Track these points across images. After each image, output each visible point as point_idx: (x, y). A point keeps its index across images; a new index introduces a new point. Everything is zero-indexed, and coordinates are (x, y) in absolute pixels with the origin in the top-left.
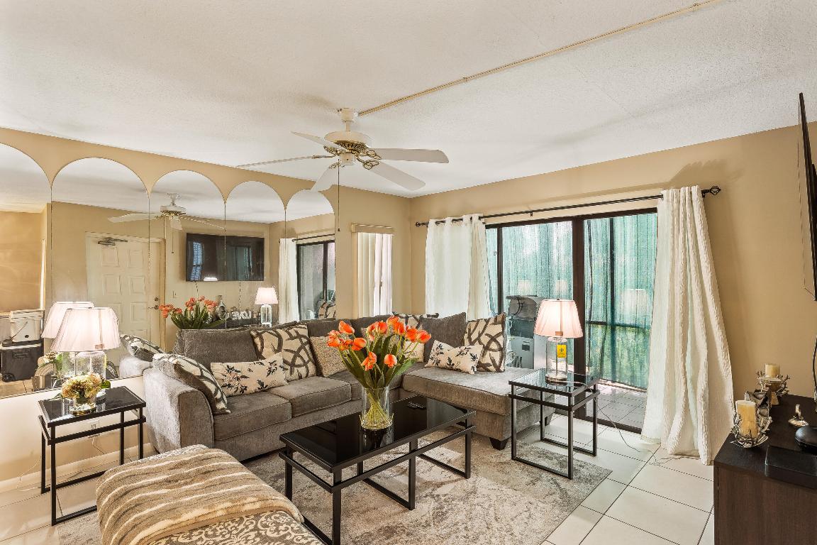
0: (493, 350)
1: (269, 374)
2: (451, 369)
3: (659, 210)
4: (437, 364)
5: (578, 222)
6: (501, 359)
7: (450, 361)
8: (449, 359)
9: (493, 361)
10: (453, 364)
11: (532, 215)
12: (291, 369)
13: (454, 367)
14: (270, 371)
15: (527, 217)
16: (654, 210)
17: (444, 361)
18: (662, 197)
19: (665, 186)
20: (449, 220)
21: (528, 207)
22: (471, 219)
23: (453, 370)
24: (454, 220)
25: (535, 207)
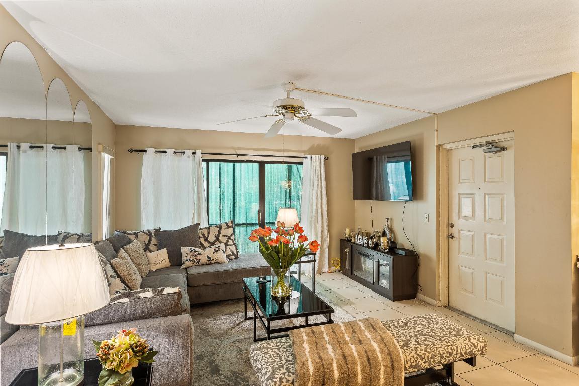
0: (230, 245)
2: (211, 264)
3: (304, 163)
4: (197, 263)
5: (262, 165)
6: (236, 249)
7: (209, 258)
8: (208, 257)
9: (233, 252)
10: (213, 260)
11: (238, 157)
13: (213, 262)
15: (235, 158)
16: (301, 163)
17: (204, 259)
18: (306, 158)
19: (305, 152)
20: (170, 152)
21: (236, 151)
22: (194, 153)
23: (213, 264)
24: (175, 153)
25: (239, 152)
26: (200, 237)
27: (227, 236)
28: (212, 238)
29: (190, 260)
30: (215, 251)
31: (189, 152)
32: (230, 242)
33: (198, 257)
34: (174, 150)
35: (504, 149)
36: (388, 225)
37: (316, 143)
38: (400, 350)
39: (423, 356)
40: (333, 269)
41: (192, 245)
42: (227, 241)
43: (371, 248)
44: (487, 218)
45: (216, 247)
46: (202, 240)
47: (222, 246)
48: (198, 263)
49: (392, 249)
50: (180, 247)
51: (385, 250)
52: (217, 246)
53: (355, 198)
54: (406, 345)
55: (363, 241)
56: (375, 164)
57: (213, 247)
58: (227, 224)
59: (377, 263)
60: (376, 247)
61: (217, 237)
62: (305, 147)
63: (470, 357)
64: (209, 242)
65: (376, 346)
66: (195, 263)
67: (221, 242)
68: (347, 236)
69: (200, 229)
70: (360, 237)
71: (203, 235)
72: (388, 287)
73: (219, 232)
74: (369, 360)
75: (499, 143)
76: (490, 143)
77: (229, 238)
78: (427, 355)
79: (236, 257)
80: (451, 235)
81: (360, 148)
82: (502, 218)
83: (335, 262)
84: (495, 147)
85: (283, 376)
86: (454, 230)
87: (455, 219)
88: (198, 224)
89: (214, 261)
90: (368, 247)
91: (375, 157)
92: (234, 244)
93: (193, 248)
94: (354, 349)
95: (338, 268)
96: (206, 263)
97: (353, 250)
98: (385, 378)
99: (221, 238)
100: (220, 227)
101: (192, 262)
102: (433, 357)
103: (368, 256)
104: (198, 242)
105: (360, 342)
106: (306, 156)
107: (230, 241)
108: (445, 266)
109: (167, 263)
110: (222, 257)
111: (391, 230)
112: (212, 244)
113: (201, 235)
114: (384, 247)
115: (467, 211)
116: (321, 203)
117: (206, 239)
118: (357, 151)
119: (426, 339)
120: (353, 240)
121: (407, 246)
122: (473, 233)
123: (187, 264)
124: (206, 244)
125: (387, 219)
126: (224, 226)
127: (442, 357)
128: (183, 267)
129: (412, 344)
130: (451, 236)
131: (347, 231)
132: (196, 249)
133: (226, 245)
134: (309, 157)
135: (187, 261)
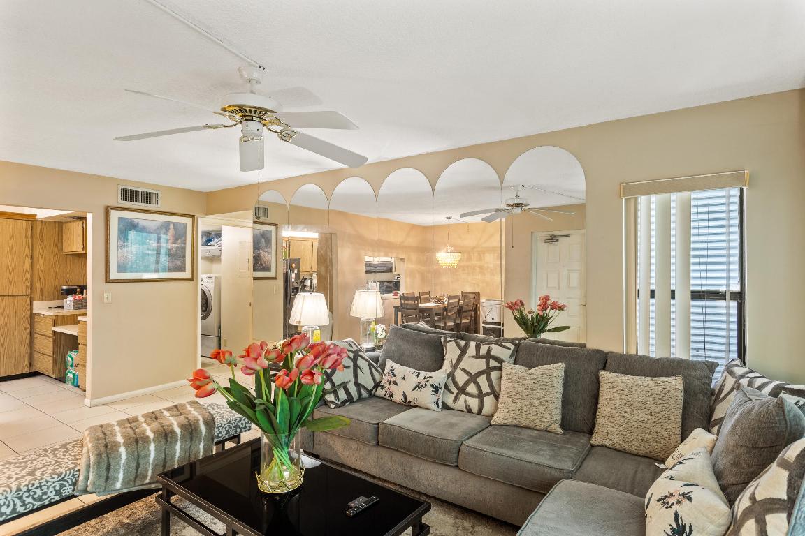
1: (414, 389)
12: (457, 395)
14: (417, 386)
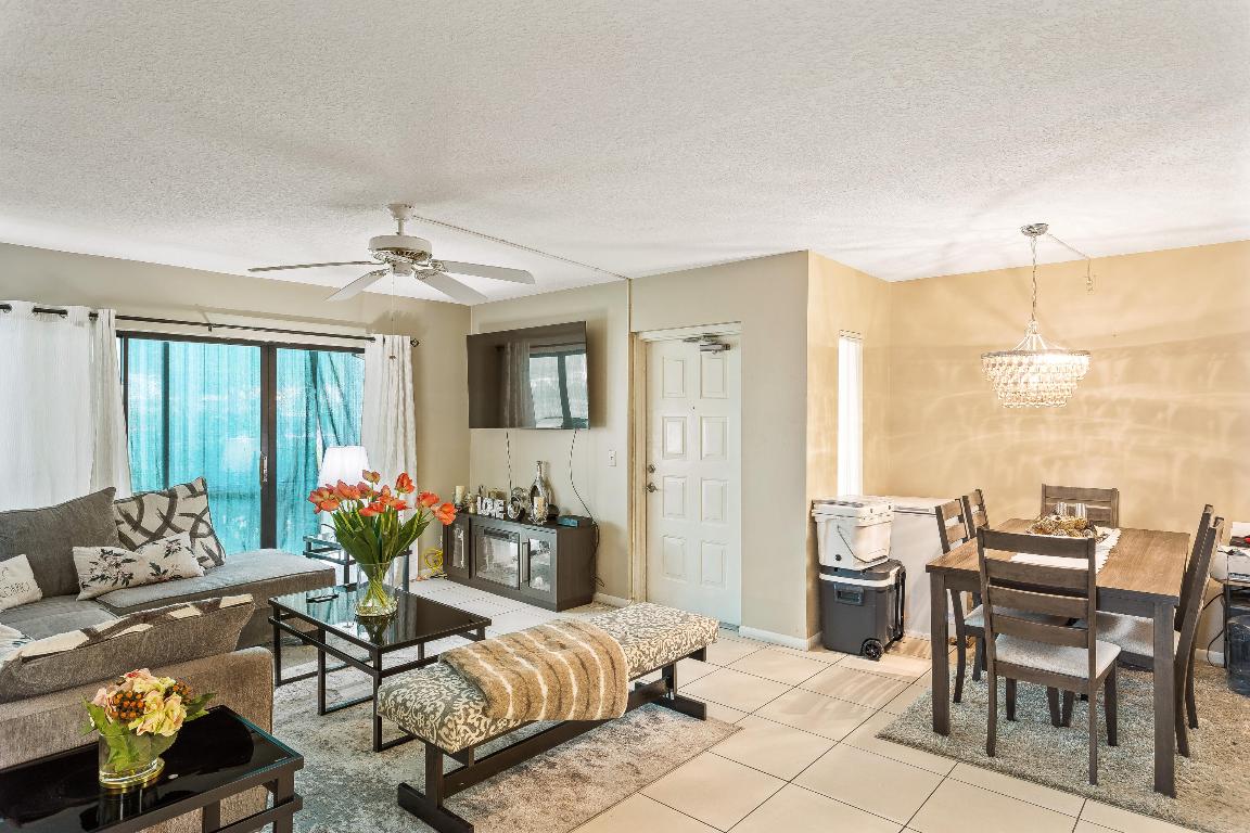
0: (203, 536)
2: (161, 581)
3: (367, 351)
6: (217, 544)
7: (158, 568)
8: (153, 565)
9: (210, 552)
10: (165, 572)
11: (210, 330)
13: (166, 577)
15: (203, 332)
17: (142, 572)
18: (372, 339)
19: (368, 328)
20: (21, 307)
21: (205, 317)
22: (93, 316)
23: (165, 581)
24: (36, 310)
25: (214, 319)
26: (118, 523)
27: (192, 515)
28: (152, 522)
29: (103, 577)
30: (169, 552)
31: (78, 312)
32: (203, 529)
33: (127, 568)
34: (32, 305)
35: (727, 347)
36: (541, 478)
37: (392, 308)
38: (621, 647)
39: (647, 652)
40: (426, 573)
41: (100, 541)
42: (195, 527)
43: (512, 520)
44: (704, 456)
45: (171, 542)
46: (126, 528)
47: (185, 538)
48: (128, 582)
49: (553, 518)
50: (67, 547)
51: (540, 520)
52: (171, 539)
53: (472, 426)
54: (624, 641)
55: (493, 508)
56: (509, 357)
57: (162, 543)
58: (191, 487)
59: (526, 546)
60: (523, 517)
61: (167, 521)
62: (370, 317)
63: (701, 647)
64: (145, 532)
65: (587, 647)
66: (119, 582)
67: (179, 531)
68: (458, 502)
69: (116, 502)
70: (487, 500)
71: (128, 517)
72: (547, 587)
73: (172, 508)
74: (583, 664)
75: (719, 338)
76: (708, 336)
77: (199, 519)
78: (652, 649)
79: (219, 563)
80: (650, 486)
81: (481, 326)
82: (724, 453)
83: (431, 558)
84: (716, 343)
85: (467, 706)
86: (655, 478)
87: (656, 459)
88: (110, 491)
89: (169, 574)
90: (506, 518)
91: (509, 345)
92: (211, 532)
93: (108, 549)
94: (559, 656)
95: (440, 568)
96: (148, 580)
97: (473, 527)
98: (606, 687)
99: (176, 520)
100: (172, 496)
101: (110, 582)
102: (660, 651)
103: (505, 536)
104: (115, 534)
105: (563, 647)
106: (372, 335)
107: (201, 525)
108: (641, 539)
109: (33, 590)
110: (186, 562)
111: (547, 485)
112: (154, 537)
113: (120, 518)
114: (538, 516)
115: (674, 445)
116: (405, 436)
117: (136, 526)
118: (475, 330)
119: (646, 632)
120: (471, 510)
121: (578, 511)
122: (683, 480)
123: (97, 587)
124: (138, 538)
125: (540, 463)
126: (182, 493)
127: (670, 651)
128: (84, 594)
129: (631, 639)
130: (650, 488)
131: (459, 490)
132: (117, 550)
133: (194, 535)
134: (379, 337)
135: (93, 580)
